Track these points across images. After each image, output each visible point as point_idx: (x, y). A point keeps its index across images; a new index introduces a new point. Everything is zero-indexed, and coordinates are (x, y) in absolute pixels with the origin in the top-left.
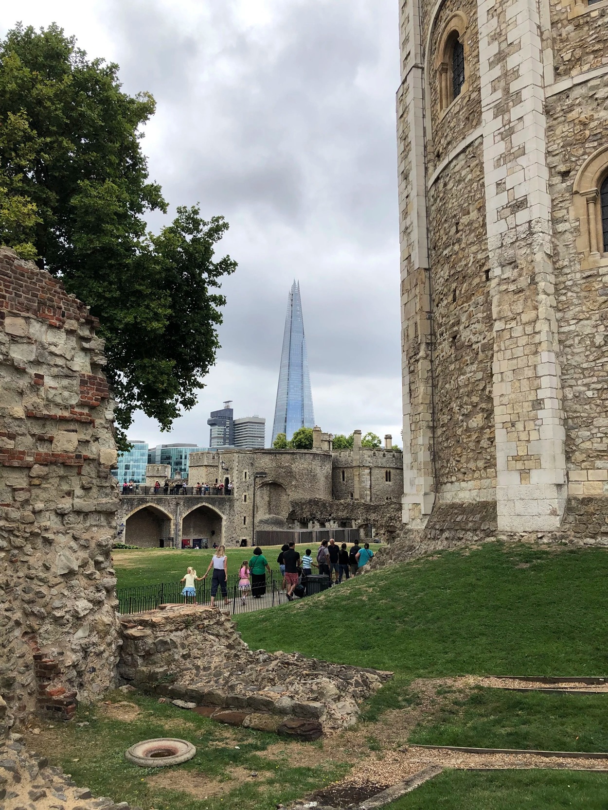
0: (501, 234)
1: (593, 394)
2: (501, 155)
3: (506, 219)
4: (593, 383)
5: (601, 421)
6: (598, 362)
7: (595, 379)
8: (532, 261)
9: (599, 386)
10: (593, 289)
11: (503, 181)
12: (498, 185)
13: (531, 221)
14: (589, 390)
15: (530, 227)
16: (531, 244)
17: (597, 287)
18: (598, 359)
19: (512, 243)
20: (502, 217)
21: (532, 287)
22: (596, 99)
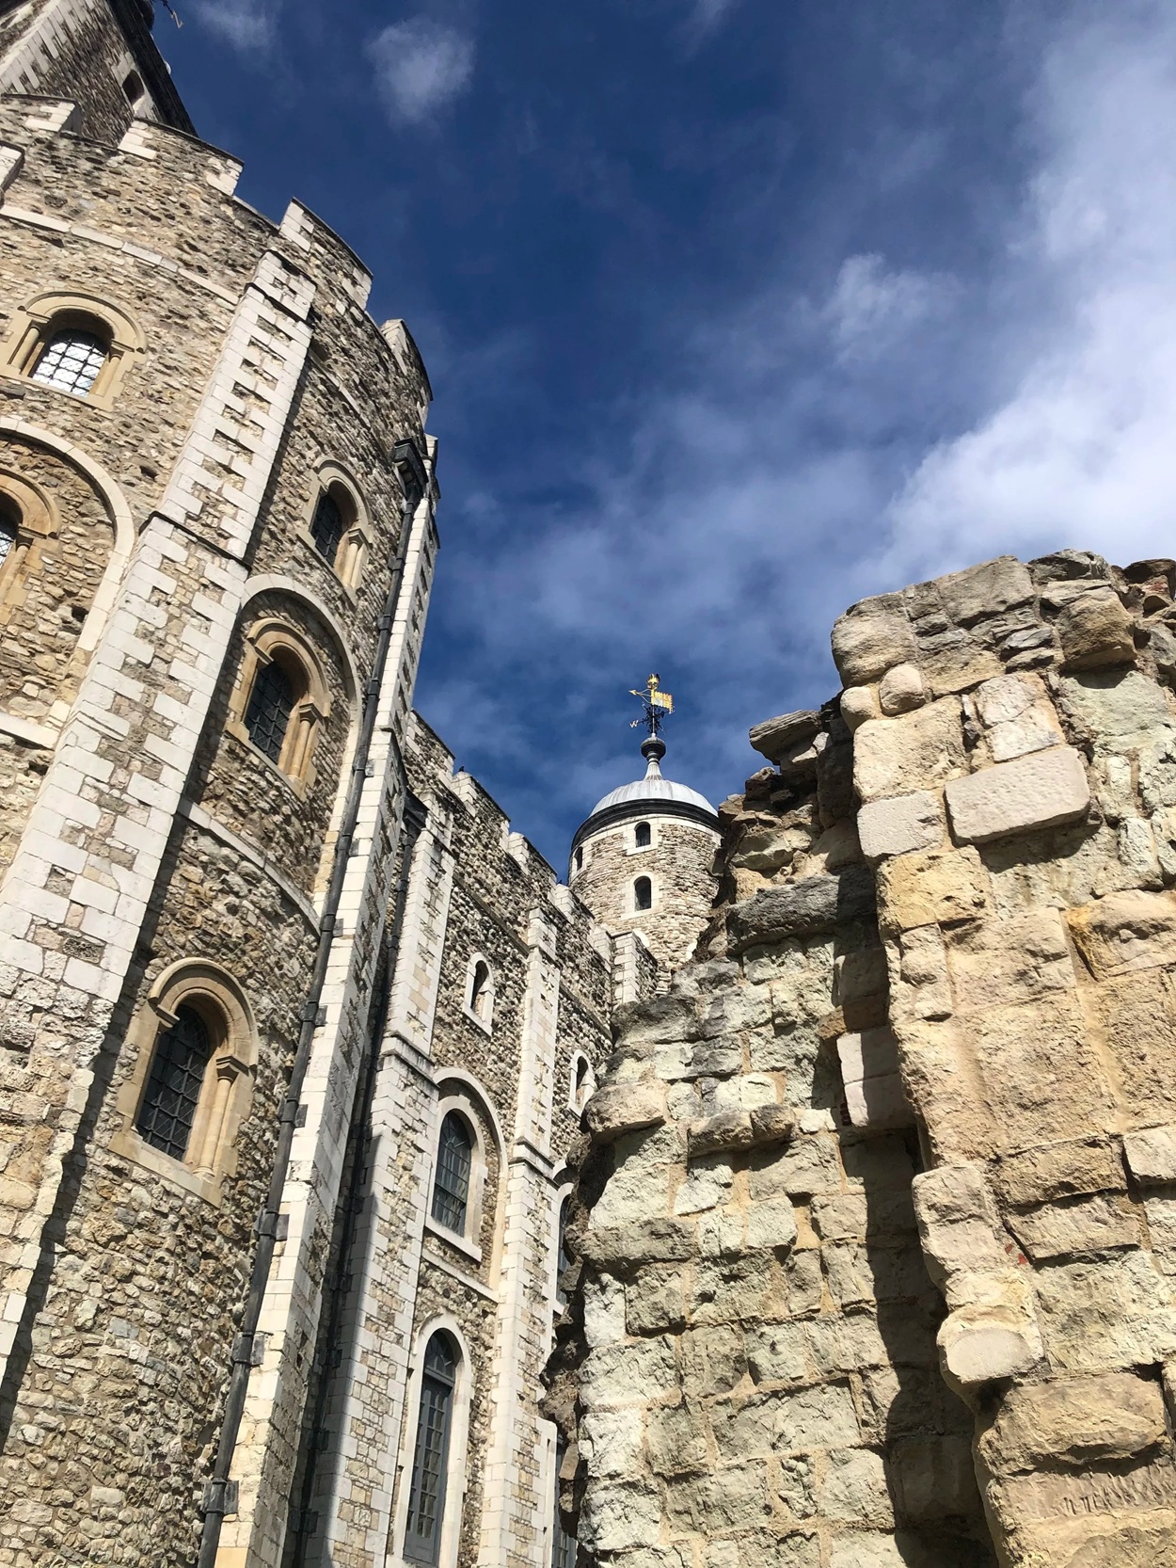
0: (21, 970)
1: (37, 1436)
2: (85, 827)
3: (45, 949)
4: (45, 1408)
5: (28, 1508)
6: (68, 1361)
7: (49, 1401)
8: (68, 1077)
9: (53, 1421)
10: (113, 1199)
11: (69, 876)
12: (54, 871)
13: (97, 997)
14: (30, 1423)
15: (89, 1006)
16: (77, 1039)
17: (120, 1199)
18: (70, 1356)
19: (37, 1009)
20: (39, 940)
21: (46, 1130)
22: (224, 881)
